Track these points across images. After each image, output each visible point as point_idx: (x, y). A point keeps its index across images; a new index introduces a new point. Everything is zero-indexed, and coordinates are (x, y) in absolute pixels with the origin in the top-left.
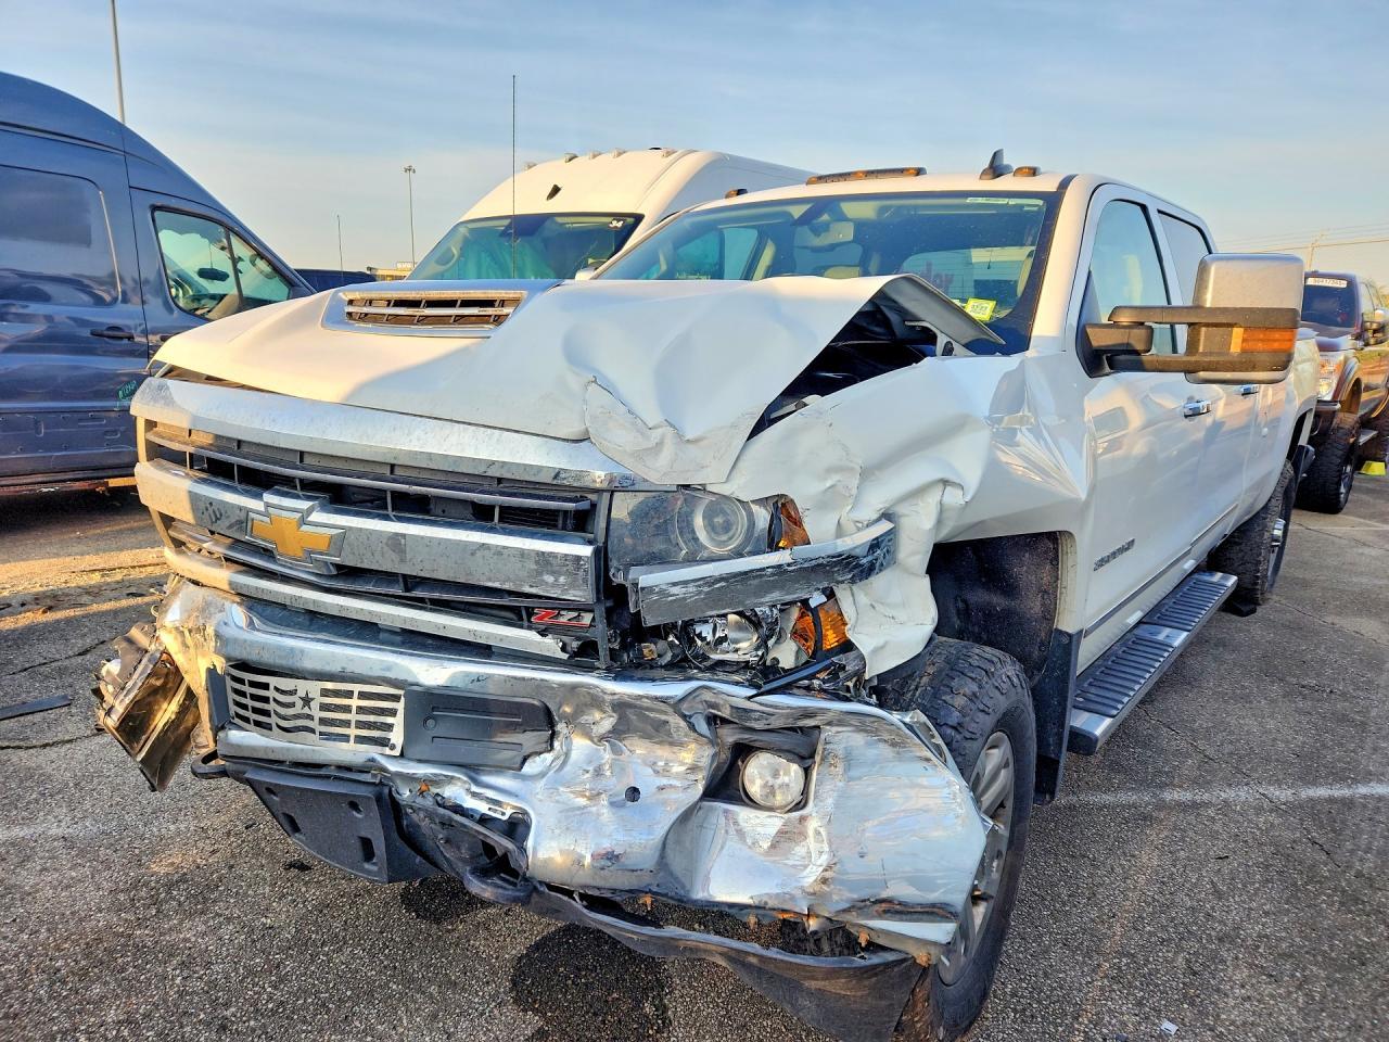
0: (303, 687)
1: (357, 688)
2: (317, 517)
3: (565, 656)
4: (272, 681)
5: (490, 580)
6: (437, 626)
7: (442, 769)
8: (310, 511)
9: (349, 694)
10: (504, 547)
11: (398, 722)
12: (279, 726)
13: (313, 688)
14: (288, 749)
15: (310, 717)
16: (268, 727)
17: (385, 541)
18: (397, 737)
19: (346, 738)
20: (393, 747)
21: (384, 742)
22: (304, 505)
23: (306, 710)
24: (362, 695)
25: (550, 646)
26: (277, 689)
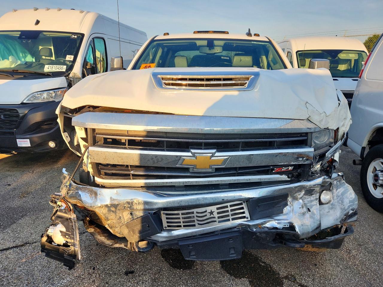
0: (209, 209)
1: (229, 204)
2: (218, 154)
3: (289, 179)
4: (195, 210)
5: (280, 163)
6: (247, 180)
7: (265, 219)
8: (215, 153)
9: (227, 207)
10: (287, 153)
11: (246, 210)
12: (199, 224)
13: (214, 208)
14: (203, 230)
15: (214, 218)
16: (194, 225)
17: (245, 158)
18: (247, 214)
19: (229, 220)
20: (247, 218)
21: (244, 217)
22: (214, 151)
23: (212, 216)
24: (231, 206)
25: (284, 177)
26: (197, 213)
